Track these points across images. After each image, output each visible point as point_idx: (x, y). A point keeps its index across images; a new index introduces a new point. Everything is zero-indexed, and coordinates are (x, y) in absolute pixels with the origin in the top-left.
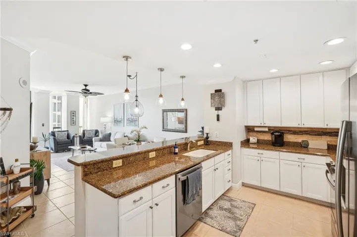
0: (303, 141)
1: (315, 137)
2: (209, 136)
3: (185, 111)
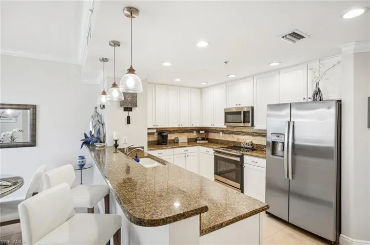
0: (176, 138)
1: (181, 134)
2: (118, 143)
3: (32, 109)
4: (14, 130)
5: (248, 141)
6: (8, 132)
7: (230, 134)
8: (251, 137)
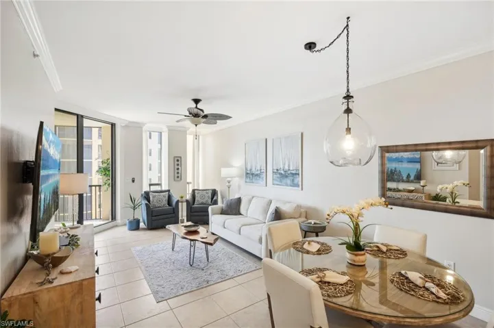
3: (488, 148)
4: (456, 183)
6: (446, 186)
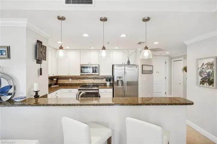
5: (91, 82)
7: (78, 79)
8: (92, 80)
